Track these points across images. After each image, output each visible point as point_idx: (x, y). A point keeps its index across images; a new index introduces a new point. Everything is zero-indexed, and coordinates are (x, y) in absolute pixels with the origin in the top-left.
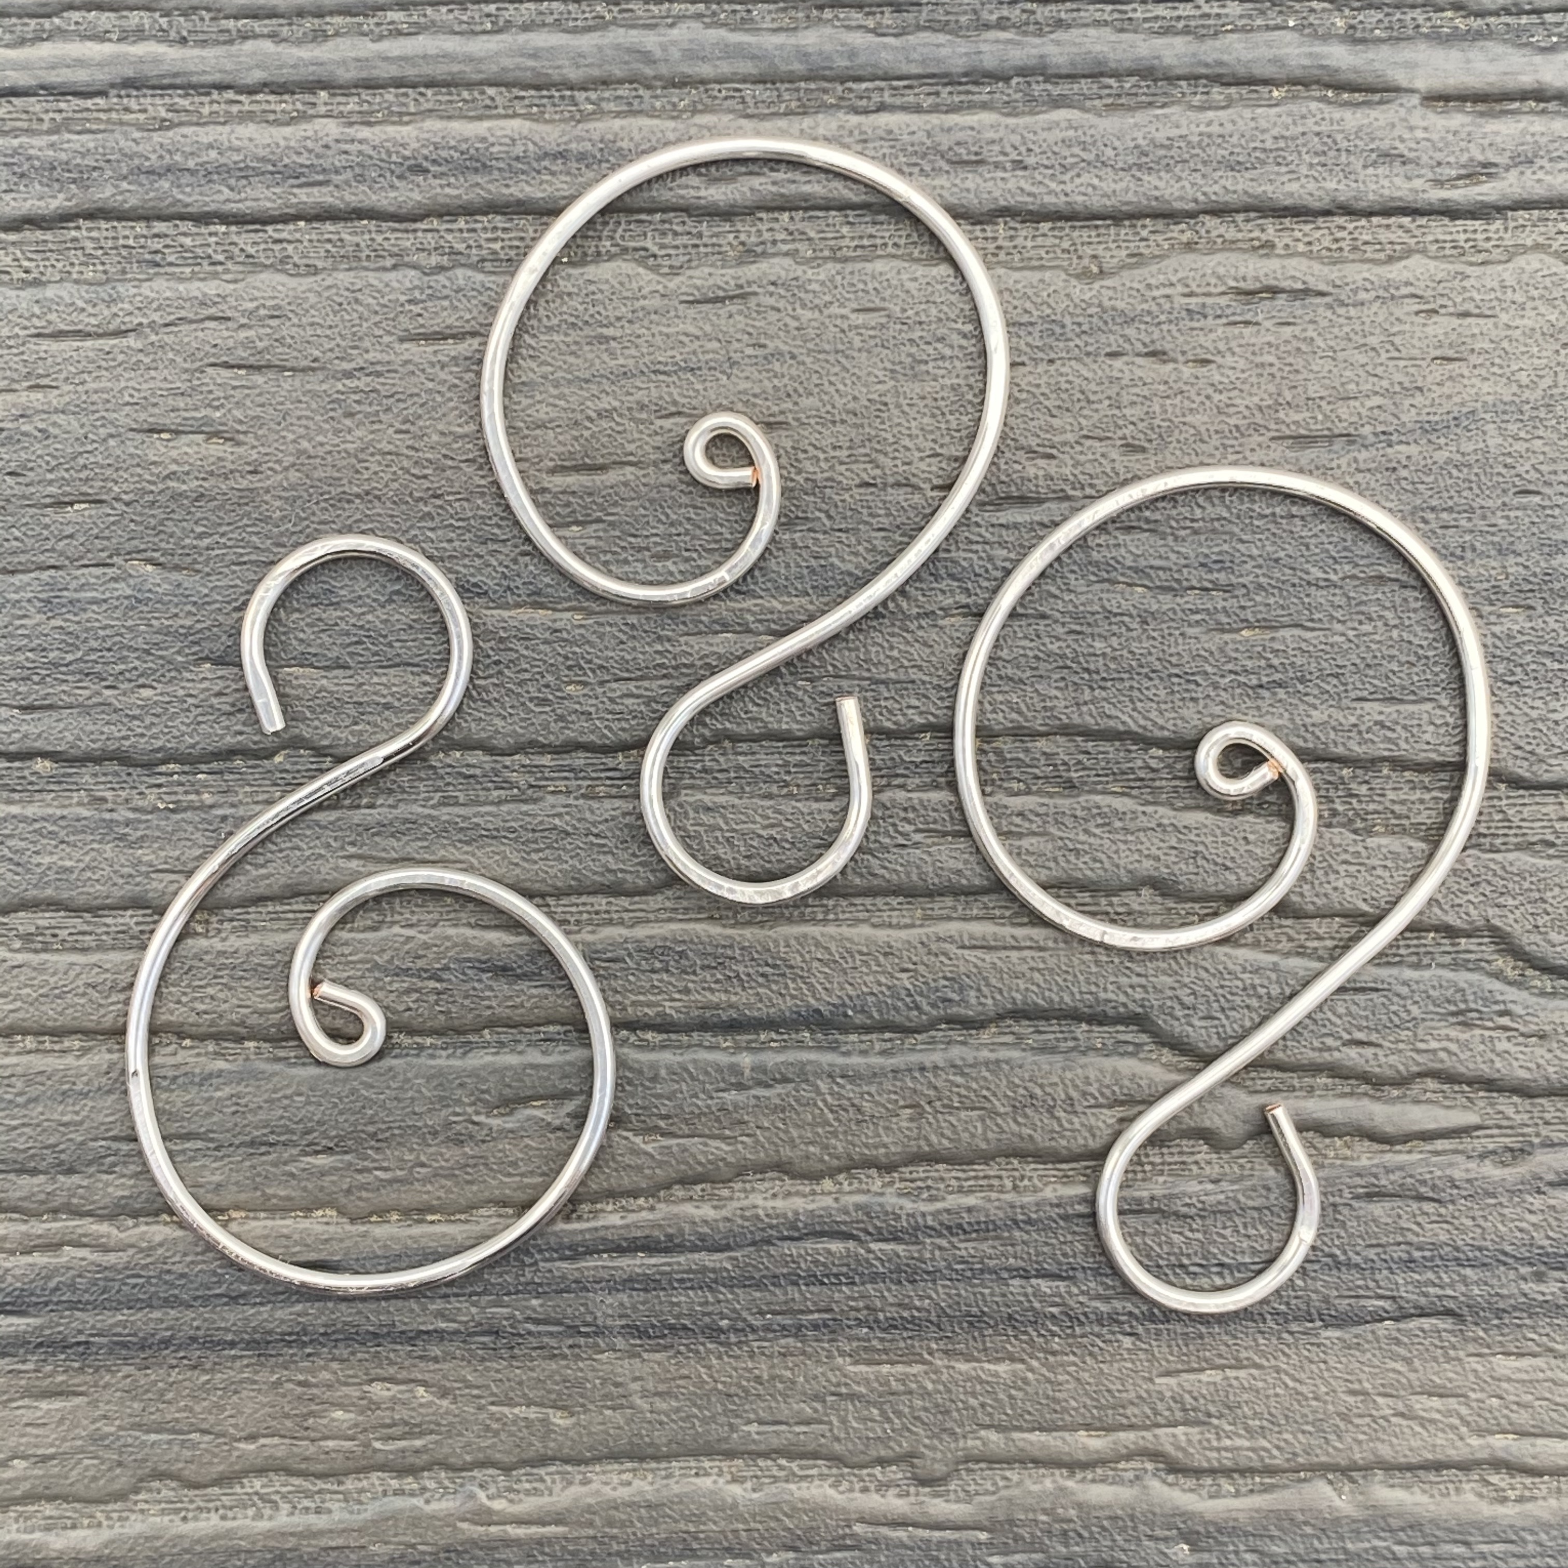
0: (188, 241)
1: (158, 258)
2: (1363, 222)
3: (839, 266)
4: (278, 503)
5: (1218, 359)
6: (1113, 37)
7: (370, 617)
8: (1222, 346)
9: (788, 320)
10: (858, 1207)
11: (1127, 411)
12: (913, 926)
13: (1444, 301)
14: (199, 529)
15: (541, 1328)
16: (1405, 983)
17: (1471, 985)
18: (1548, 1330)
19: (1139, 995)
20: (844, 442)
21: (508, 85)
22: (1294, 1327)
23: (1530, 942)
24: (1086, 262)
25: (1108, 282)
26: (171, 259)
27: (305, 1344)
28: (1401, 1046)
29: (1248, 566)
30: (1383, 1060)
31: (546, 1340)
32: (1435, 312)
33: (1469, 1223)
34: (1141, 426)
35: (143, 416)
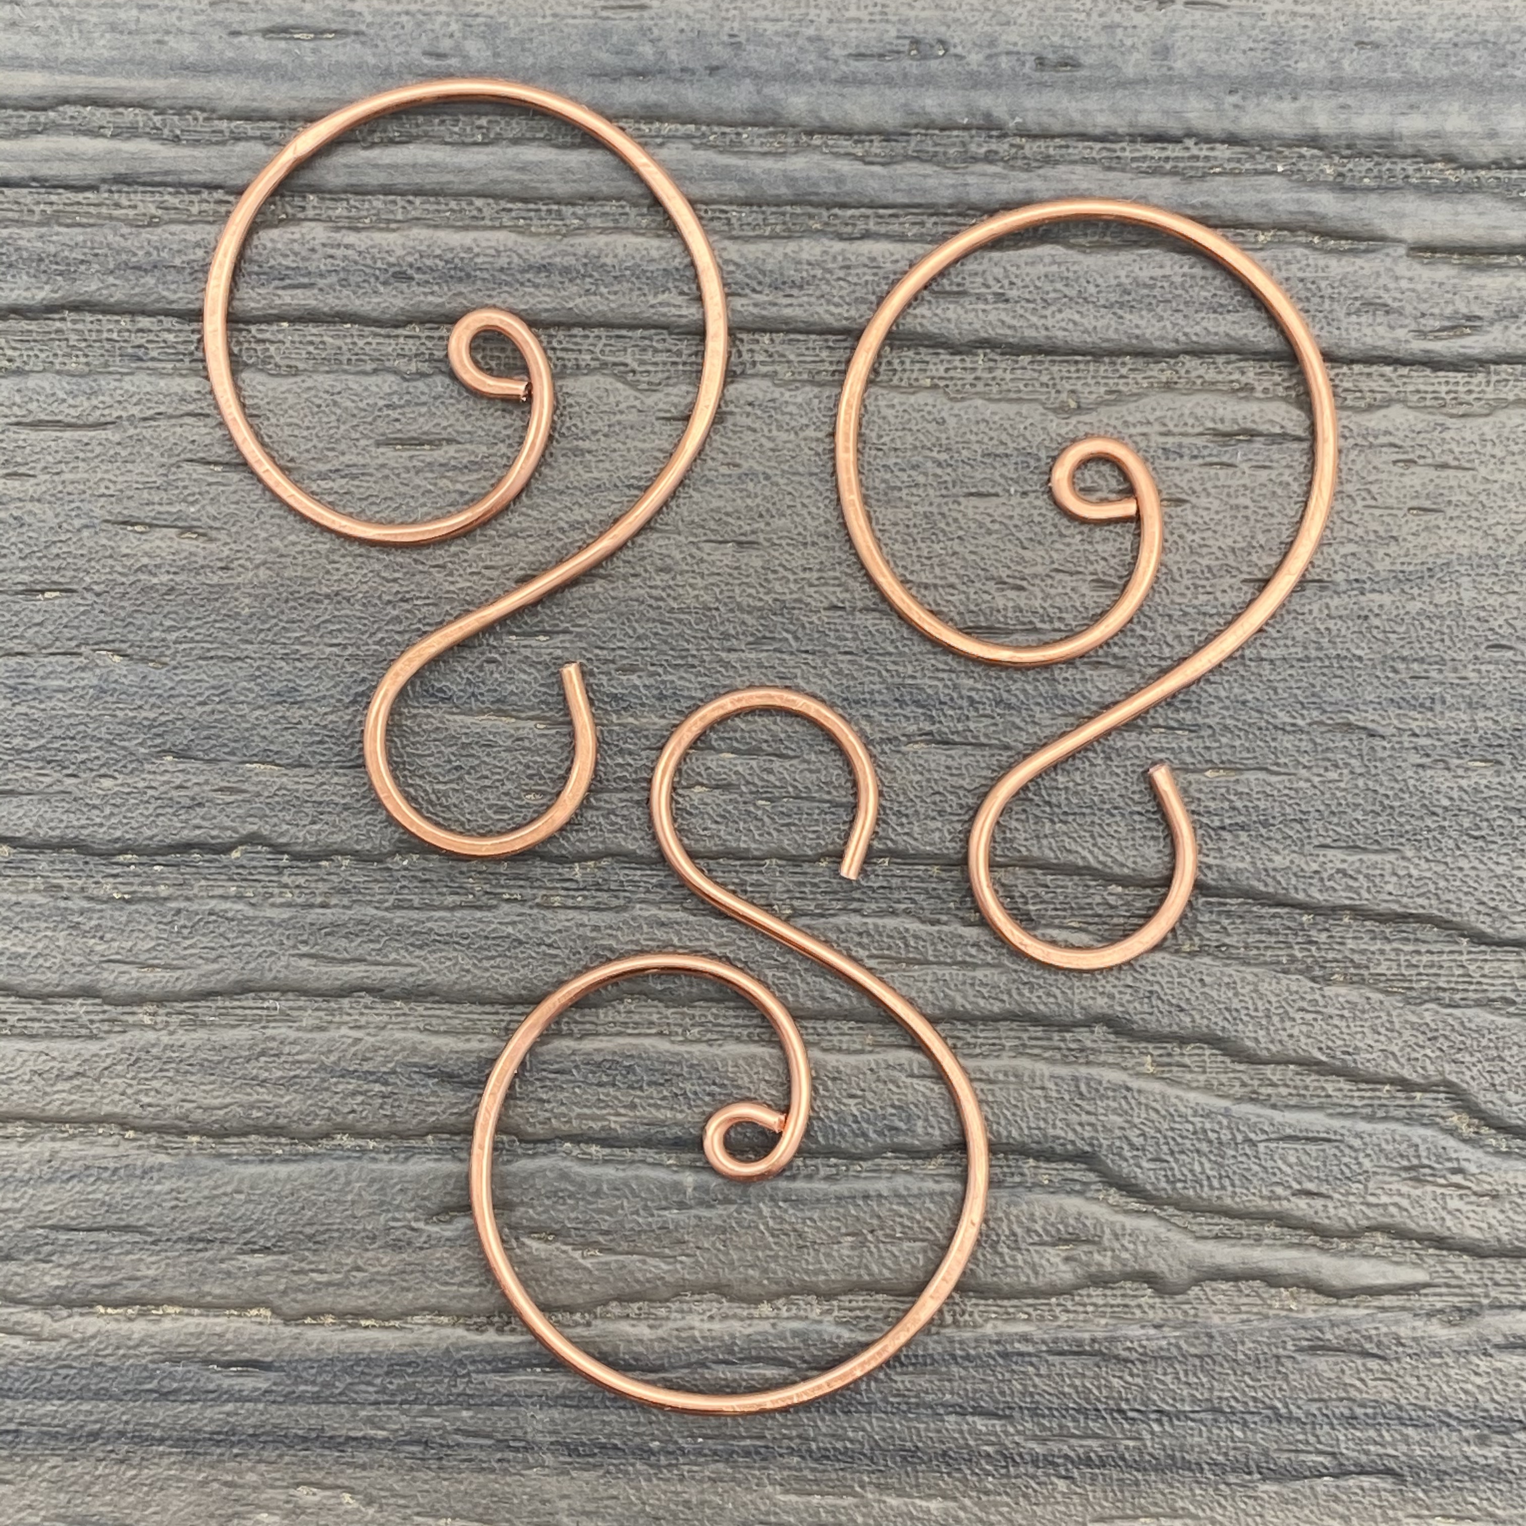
0: (171, 337)
1: (141, 352)
2: (1345, 369)
3: (816, 390)
4: (247, 601)
5: (1193, 499)
6: (1101, 176)
7: (331, 717)
8: (1197, 487)
9: (763, 441)
10: (795, 1334)
11: (1100, 548)
12: (861, 1052)
13: (1423, 452)
14: (168, 623)
15: (470, 1440)
16: (1358, 1135)
17: (1425, 1140)
18: (1489, 1494)
19: (1088, 1133)
20: (813, 563)
21: (496, 197)
22: (1232, 1479)
23: (1486, 1099)
24: (1064, 396)
25: (1086, 418)
26: (154, 354)
27: (233, 1445)
28: (1352, 1199)
29: (1215, 708)
30: (1332, 1211)
31: (475, 1453)
32: (1413, 462)
33: (1414, 1382)
34: (1113, 562)
35: (117, 509)
